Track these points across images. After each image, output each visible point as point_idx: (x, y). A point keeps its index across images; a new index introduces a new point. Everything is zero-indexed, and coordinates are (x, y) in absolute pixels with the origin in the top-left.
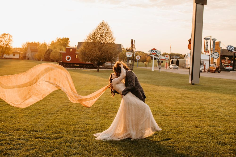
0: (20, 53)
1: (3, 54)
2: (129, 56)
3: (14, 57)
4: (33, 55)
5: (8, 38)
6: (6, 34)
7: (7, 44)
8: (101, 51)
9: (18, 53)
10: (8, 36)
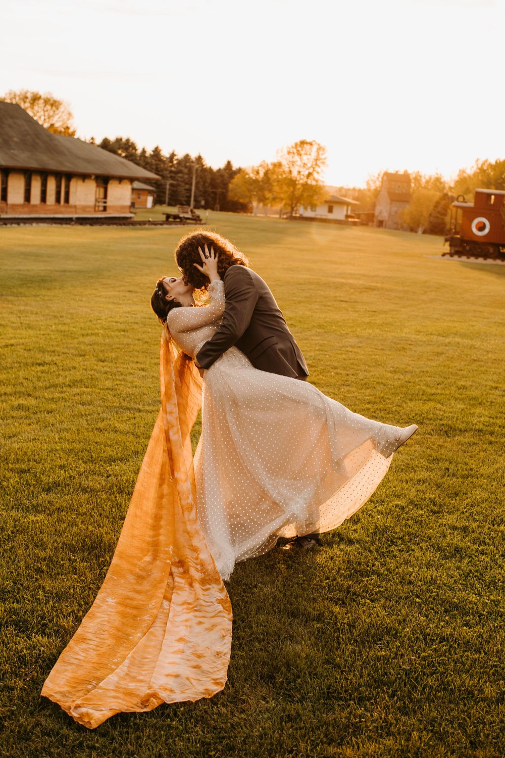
0: (348, 204)
1: (296, 205)
3: (331, 216)
4: (396, 212)
5: (314, 154)
6: (307, 143)
7: (310, 174)
9: (341, 203)
10: (315, 148)
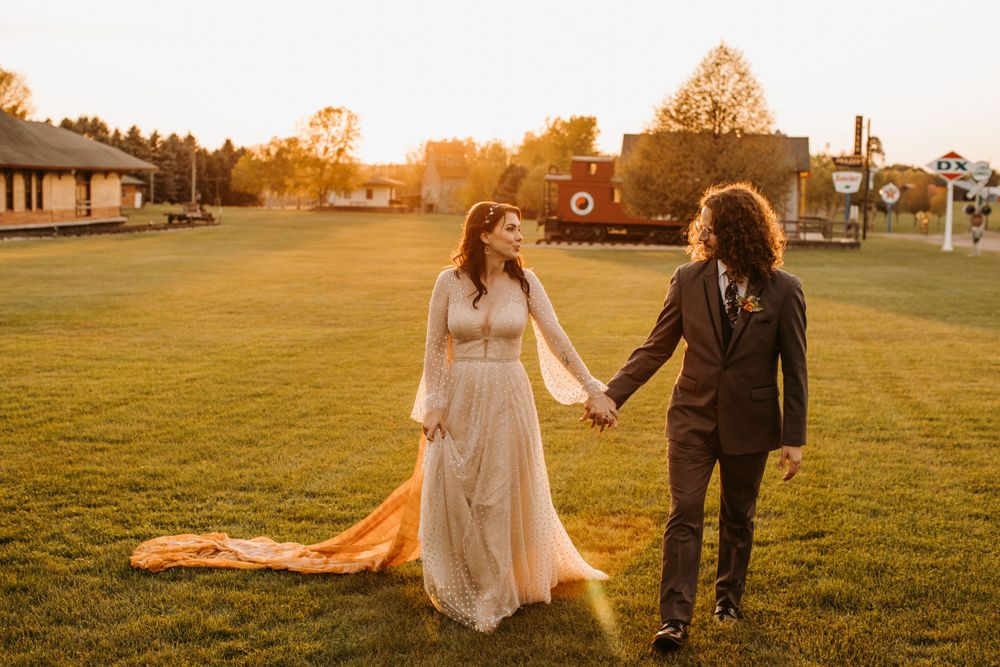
0: (391, 186)
1: (325, 193)
2: (848, 187)
3: (371, 203)
4: (449, 192)
5: (344, 124)
6: (334, 111)
7: (340, 151)
8: (716, 171)
9: (382, 185)
10: (345, 116)
